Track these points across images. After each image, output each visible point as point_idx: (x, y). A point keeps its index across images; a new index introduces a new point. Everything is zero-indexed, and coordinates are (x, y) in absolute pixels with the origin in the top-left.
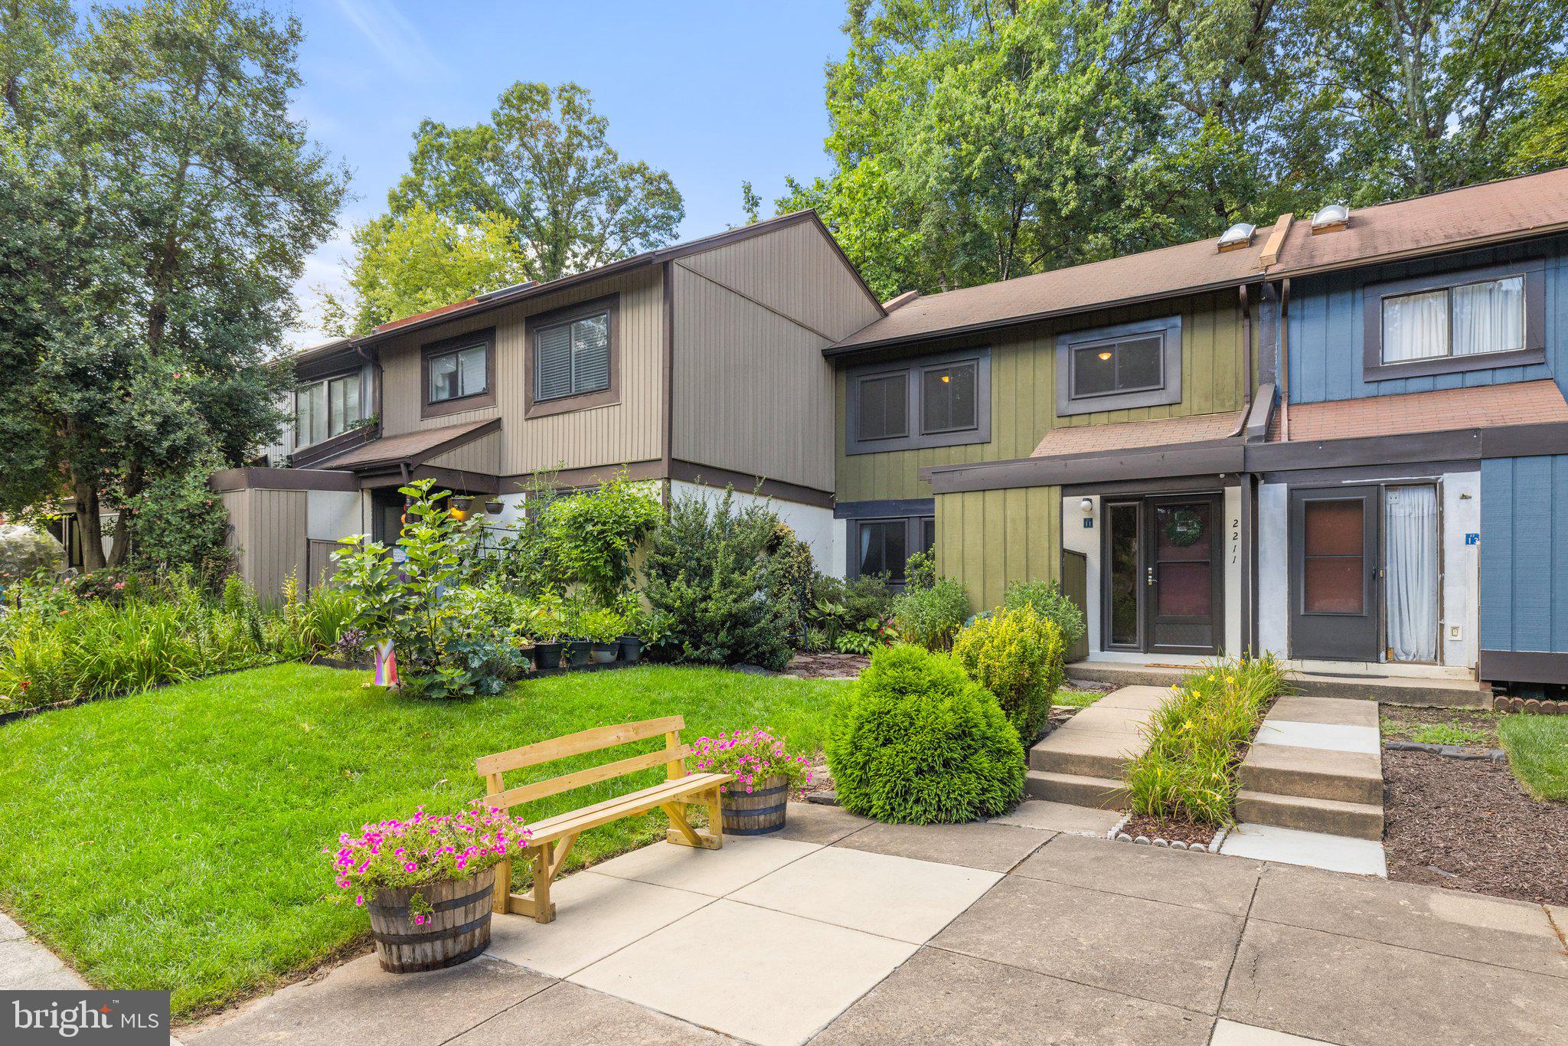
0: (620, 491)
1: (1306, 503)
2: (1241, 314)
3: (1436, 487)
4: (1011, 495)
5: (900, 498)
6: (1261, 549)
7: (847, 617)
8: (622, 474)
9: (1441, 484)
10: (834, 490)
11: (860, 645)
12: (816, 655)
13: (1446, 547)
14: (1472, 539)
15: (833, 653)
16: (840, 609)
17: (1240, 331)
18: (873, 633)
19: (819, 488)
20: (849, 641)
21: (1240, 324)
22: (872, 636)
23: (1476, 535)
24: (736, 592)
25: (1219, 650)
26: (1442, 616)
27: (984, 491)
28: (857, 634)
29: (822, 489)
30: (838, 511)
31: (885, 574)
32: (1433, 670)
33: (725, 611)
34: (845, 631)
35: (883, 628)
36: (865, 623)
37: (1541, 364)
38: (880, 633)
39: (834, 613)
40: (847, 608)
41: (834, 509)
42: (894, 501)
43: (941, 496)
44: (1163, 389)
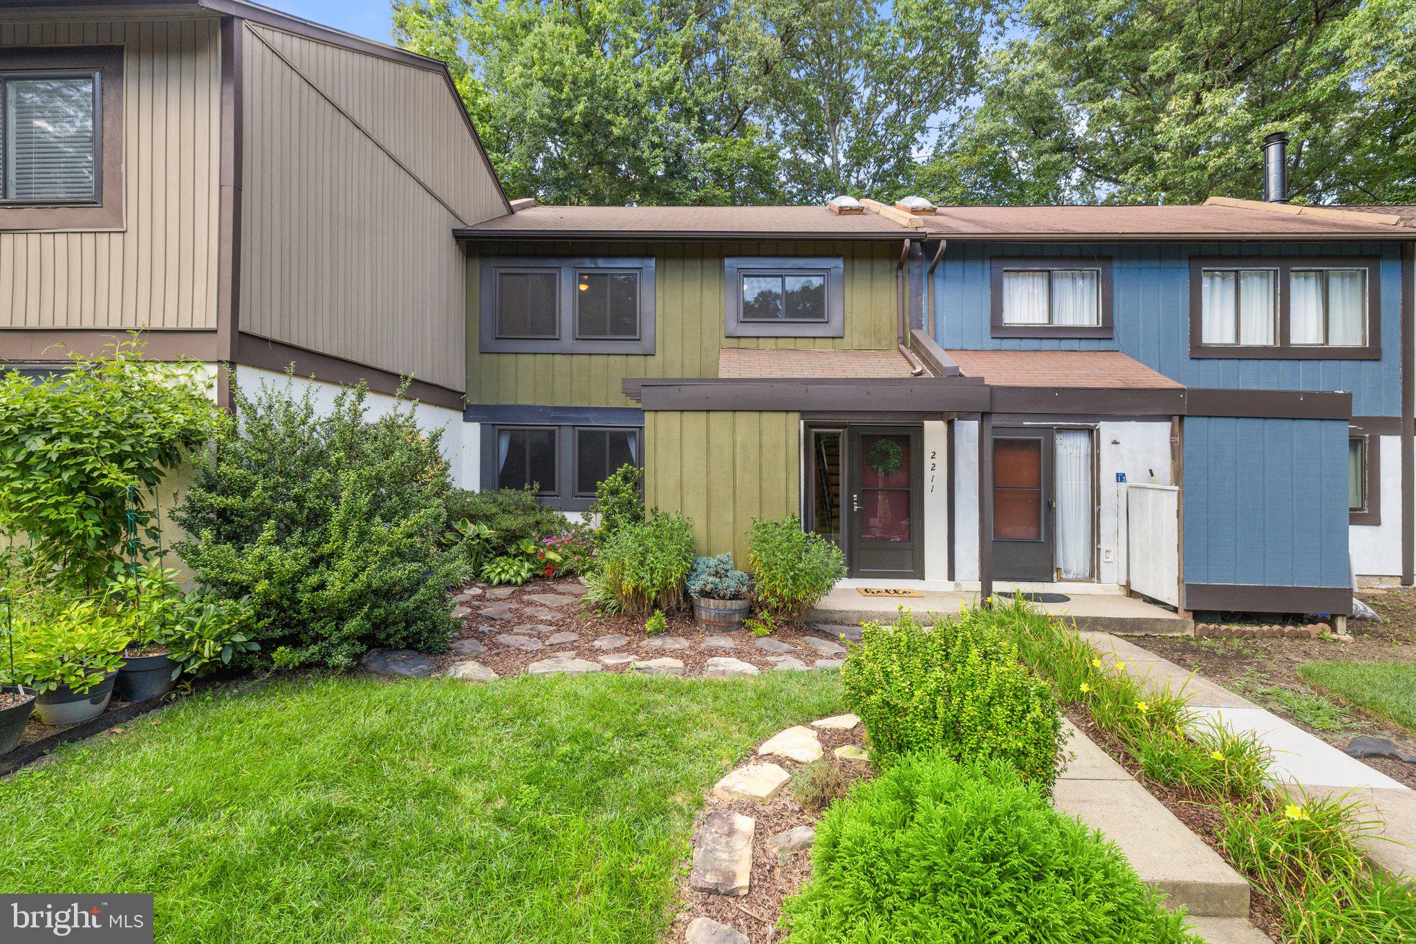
0: (122, 378)
2: (895, 265)
3: (1091, 432)
4: (742, 418)
5: (549, 404)
6: (956, 480)
7: (494, 540)
8: (128, 347)
9: (1098, 430)
10: (464, 391)
11: (518, 573)
12: (462, 593)
13: (1101, 483)
14: (1121, 478)
15: (480, 585)
16: (485, 531)
17: (894, 280)
18: (529, 557)
19: (450, 387)
20: (503, 571)
21: (894, 273)
22: (528, 561)
23: (1124, 475)
24: (377, 552)
25: (919, 574)
26: (1099, 542)
27: (708, 411)
28: (510, 560)
29: (453, 388)
30: (470, 414)
31: (532, 484)
32: (1092, 588)
33: (358, 585)
34: (491, 556)
35: (541, 550)
36: (518, 545)
37: (1111, 339)
38: (539, 557)
39: (478, 536)
40: (491, 528)
41: (464, 411)
42: (542, 407)
43: (652, 413)
44: (827, 323)
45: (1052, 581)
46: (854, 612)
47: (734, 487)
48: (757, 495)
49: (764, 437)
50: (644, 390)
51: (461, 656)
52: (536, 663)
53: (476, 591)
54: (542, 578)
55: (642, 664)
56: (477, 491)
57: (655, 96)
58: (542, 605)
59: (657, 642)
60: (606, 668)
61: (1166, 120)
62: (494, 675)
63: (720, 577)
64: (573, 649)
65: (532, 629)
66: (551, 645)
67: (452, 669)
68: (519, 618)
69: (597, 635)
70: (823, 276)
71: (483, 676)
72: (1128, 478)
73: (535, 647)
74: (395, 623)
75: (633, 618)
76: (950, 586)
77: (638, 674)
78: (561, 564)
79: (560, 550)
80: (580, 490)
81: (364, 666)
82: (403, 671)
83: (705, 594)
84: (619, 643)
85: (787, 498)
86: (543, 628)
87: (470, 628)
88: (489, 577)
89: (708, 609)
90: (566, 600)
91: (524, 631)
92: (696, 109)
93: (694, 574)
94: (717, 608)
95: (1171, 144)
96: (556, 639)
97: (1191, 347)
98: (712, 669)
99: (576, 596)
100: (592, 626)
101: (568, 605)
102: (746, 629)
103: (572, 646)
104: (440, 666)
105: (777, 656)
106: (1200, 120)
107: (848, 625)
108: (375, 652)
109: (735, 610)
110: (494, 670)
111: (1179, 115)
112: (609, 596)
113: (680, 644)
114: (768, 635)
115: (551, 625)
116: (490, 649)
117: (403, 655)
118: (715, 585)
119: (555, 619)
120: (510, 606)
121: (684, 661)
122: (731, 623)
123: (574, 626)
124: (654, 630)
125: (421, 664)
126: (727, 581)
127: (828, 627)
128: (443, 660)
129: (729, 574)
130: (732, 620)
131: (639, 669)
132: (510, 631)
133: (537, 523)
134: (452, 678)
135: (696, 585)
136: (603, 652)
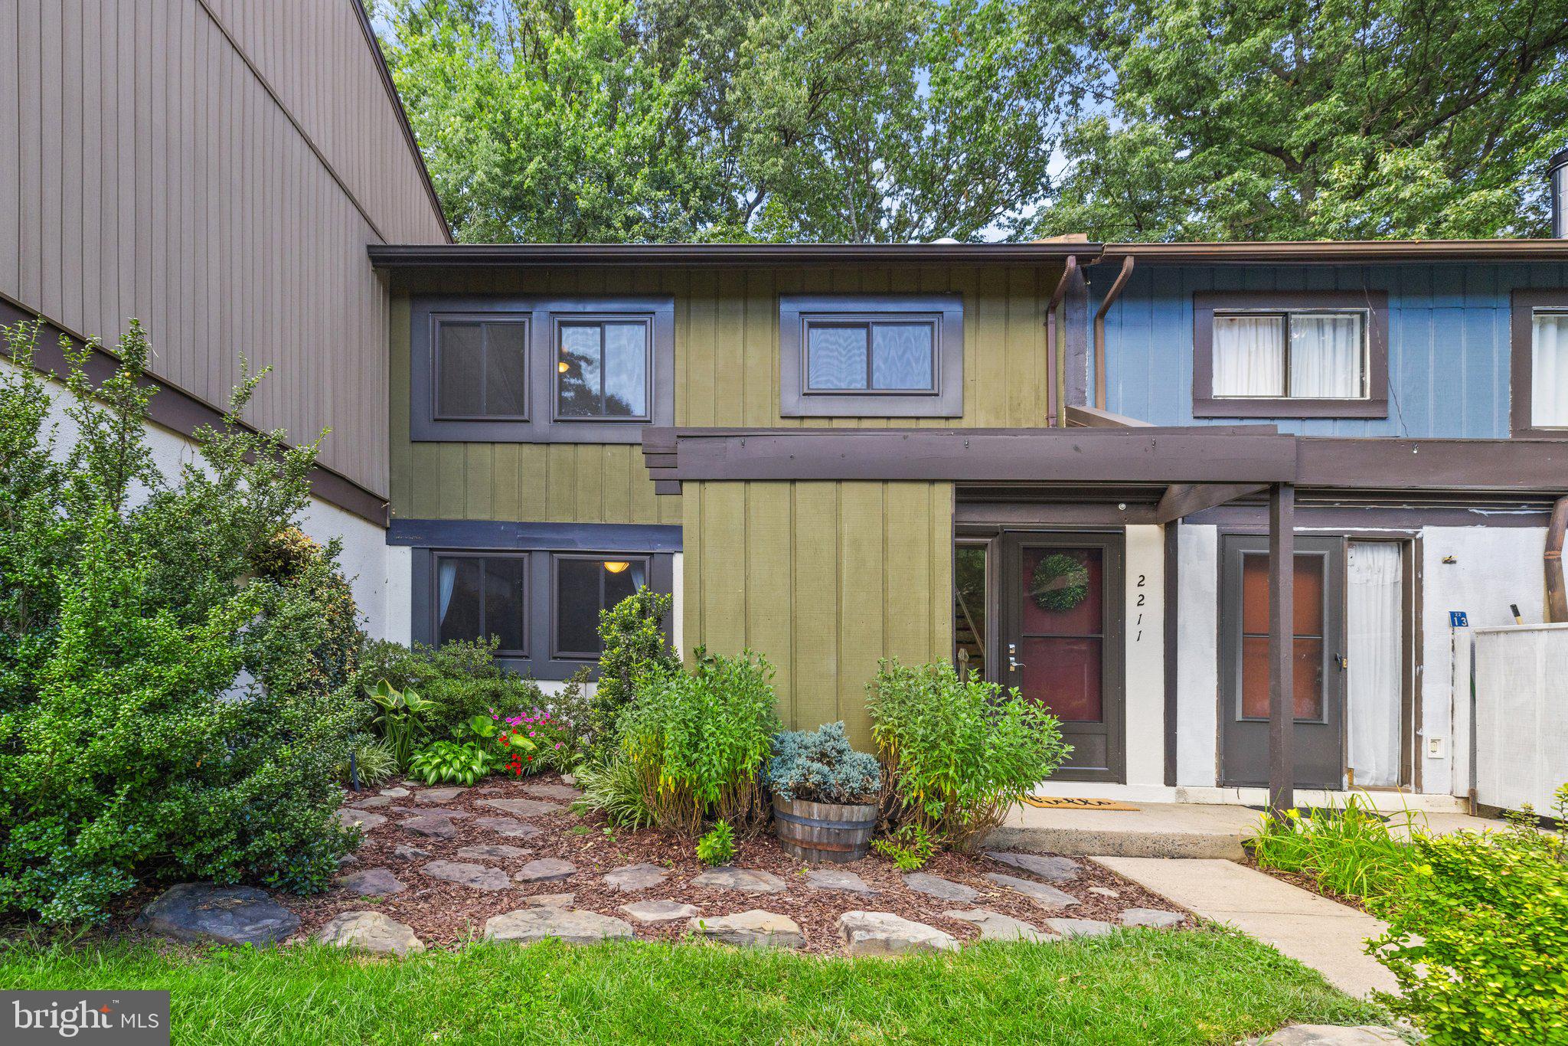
1: (1247, 556)
2: (1045, 305)
3: (1404, 544)
4: (851, 493)
5: (514, 519)
7: (430, 715)
9: (1420, 542)
10: (387, 497)
11: (467, 767)
12: (377, 794)
13: (1425, 629)
14: (1458, 619)
15: (406, 784)
16: (417, 701)
17: (1042, 328)
18: (484, 743)
19: (365, 486)
20: (444, 762)
21: (1042, 319)
22: (483, 748)
23: (1463, 614)
25: (1118, 775)
26: (1418, 725)
27: (793, 481)
28: (456, 747)
29: (369, 489)
30: (396, 533)
31: (489, 639)
32: (1411, 800)
34: (426, 740)
35: (504, 733)
36: (468, 725)
37: (1384, 419)
38: (499, 744)
39: (406, 709)
40: (427, 697)
41: (387, 529)
42: (503, 523)
43: (696, 485)
44: (937, 395)
45: (1340, 789)
47: (838, 614)
48: (877, 625)
49: (892, 527)
50: (682, 446)
51: (357, 901)
52: (499, 919)
53: (401, 792)
54: (504, 776)
55: (714, 923)
56: (406, 643)
58: (506, 814)
59: (724, 880)
60: (641, 929)
62: (414, 941)
63: (829, 764)
64: (567, 891)
65: (489, 852)
66: (526, 882)
67: (331, 928)
68: (468, 833)
69: (608, 866)
70: (931, 324)
71: (391, 944)
72: (1471, 618)
73: (497, 885)
74: (215, 834)
75: (670, 835)
76: (1168, 795)
77: (711, 944)
78: (533, 755)
79: (533, 734)
80: (560, 649)
81: (147, 919)
82: (227, 931)
83: (805, 793)
84: (651, 881)
86: (511, 852)
87: (381, 848)
88: (421, 772)
89: (806, 820)
90: (545, 808)
91: (476, 855)
93: (779, 759)
94: (826, 820)
96: (534, 870)
97: (1513, 431)
98: (857, 935)
99: (560, 802)
100: (598, 849)
101: (549, 815)
102: (875, 857)
103: (565, 882)
104: (308, 922)
105: (964, 909)
106: (1374, 192)
107: (1040, 854)
108: (175, 887)
109: (858, 823)
110: (416, 931)
111: (1344, 187)
112: (623, 798)
113: (769, 883)
114: (924, 869)
115: (523, 846)
116: (413, 887)
117: (236, 897)
118: (824, 776)
119: (530, 836)
120: (454, 814)
121: (793, 918)
122: (850, 846)
123: (564, 849)
124: (715, 857)
125: (268, 917)
126: (844, 770)
127: (1010, 858)
128: (317, 907)
129: (845, 758)
130: (851, 841)
131: (709, 934)
132: (451, 856)
133: (496, 696)
134: (326, 950)
135: (786, 779)
136: (625, 895)
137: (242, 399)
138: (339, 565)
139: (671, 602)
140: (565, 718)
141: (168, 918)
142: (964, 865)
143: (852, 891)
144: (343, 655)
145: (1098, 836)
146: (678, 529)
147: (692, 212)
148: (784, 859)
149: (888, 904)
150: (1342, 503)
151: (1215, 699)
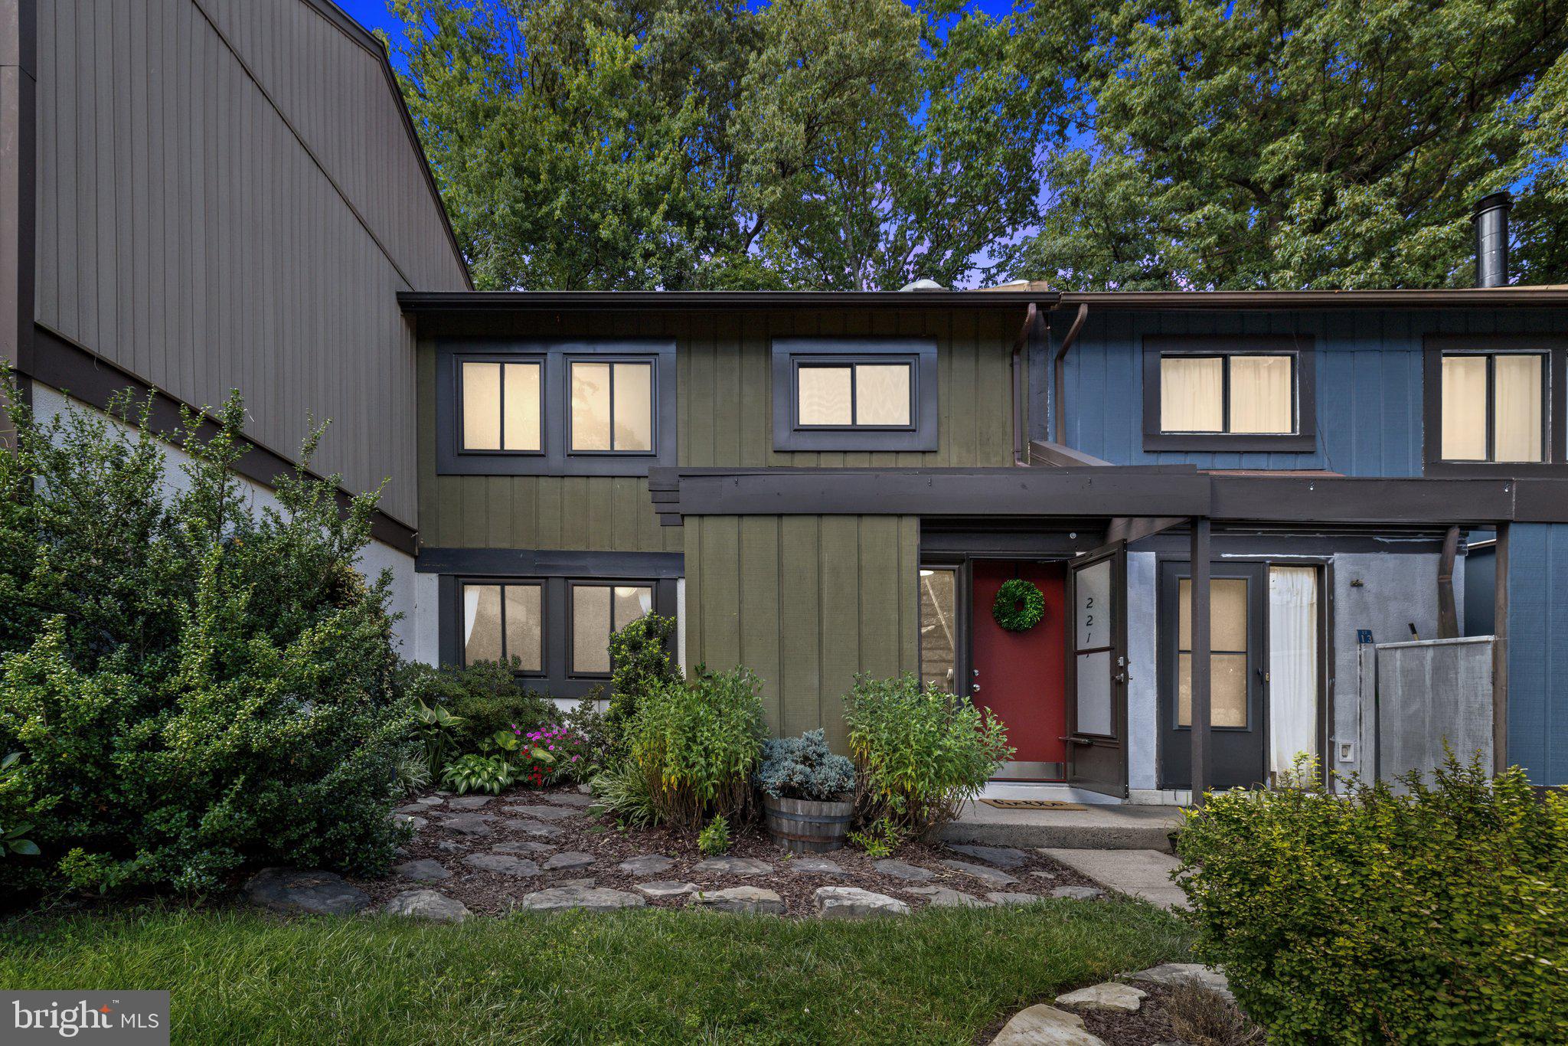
1: (1182, 581)
2: (1009, 349)
3: (1320, 568)
4: (830, 525)
5: (532, 547)
7: (459, 731)
9: (1331, 567)
10: (415, 527)
11: (493, 778)
12: (415, 802)
13: (1337, 645)
14: (1365, 637)
15: (440, 793)
16: (447, 718)
18: (508, 755)
19: (397, 517)
20: (473, 773)
21: (1008, 361)
22: (508, 761)
23: (1369, 632)
24: (262, 690)
26: (1332, 732)
27: (780, 515)
28: (483, 760)
29: (401, 520)
30: (424, 561)
33: (226, 743)
34: (455, 753)
35: (526, 747)
36: (493, 740)
37: (1311, 453)
38: (522, 756)
39: (437, 725)
40: (455, 714)
41: (416, 557)
42: (522, 551)
43: (696, 520)
44: (914, 431)
46: (1002, 827)
47: (820, 634)
48: (854, 643)
49: (865, 556)
50: (683, 484)
51: (412, 884)
52: (533, 895)
53: (436, 800)
54: (527, 786)
55: (711, 895)
56: (435, 666)
57: (650, 198)
58: (531, 818)
59: (722, 865)
60: (650, 901)
61: (1287, 228)
62: (465, 911)
63: (811, 766)
64: (588, 876)
65: (520, 848)
66: (553, 869)
67: (395, 904)
68: (500, 832)
69: (623, 857)
71: (448, 914)
72: (1376, 636)
73: (529, 873)
74: (300, 823)
75: (676, 831)
77: (709, 912)
78: (553, 767)
79: (552, 747)
81: (246, 894)
82: (312, 903)
83: (790, 791)
84: (659, 867)
85: (900, 650)
86: (537, 847)
87: (426, 844)
88: (453, 782)
89: (792, 816)
90: (564, 813)
91: (508, 850)
92: (699, 213)
93: (768, 763)
94: (809, 815)
95: (1296, 259)
96: (559, 860)
97: (1426, 465)
98: (827, 903)
99: (579, 808)
100: (612, 844)
101: (569, 818)
102: (851, 847)
103: (586, 870)
104: (375, 898)
105: (921, 886)
106: (1333, 227)
107: (995, 846)
108: (264, 870)
109: (835, 818)
110: (466, 905)
111: (1305, 222)
112: (634, 800)
113: (759, 867)
114: (892, 856)
115: (548, 843)
116: (458, 874)
117: (314, 878)
118: (806, 776)
119: (554, 835)
120: (485, 818)
121: (777, 892)
122: (829, 838)
123: (584, 844)
124: (714, 847)
125: (343, 894)
126: (823, 771)
127: (968, 850)
128: (381, 888)
129: (825, 761)
130: (830, 834)
131: (708, 903)
132: (488, 850)
133: (517, 713)
134: (395, 917)
135: (773, 779)
136: (638, 878)
137: (309, 450)
138: (390, 593)
139: (675, 623)
140: (581, 733)
141: (264, 893)
142: (926, 853)
143: (828, 873)
144: (382, 675)
145: (1047, 831)
146: (680, 556)
147: (697, 242)
148: (773, 850)
149: (857, 882)
150: (1264, 532)
151: (1155, 710)
